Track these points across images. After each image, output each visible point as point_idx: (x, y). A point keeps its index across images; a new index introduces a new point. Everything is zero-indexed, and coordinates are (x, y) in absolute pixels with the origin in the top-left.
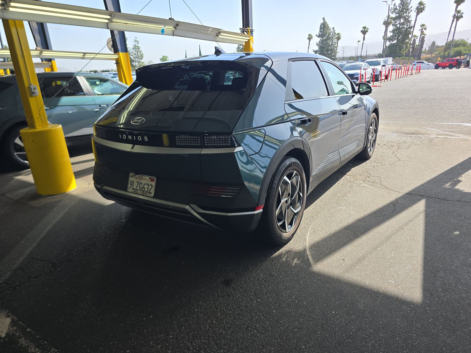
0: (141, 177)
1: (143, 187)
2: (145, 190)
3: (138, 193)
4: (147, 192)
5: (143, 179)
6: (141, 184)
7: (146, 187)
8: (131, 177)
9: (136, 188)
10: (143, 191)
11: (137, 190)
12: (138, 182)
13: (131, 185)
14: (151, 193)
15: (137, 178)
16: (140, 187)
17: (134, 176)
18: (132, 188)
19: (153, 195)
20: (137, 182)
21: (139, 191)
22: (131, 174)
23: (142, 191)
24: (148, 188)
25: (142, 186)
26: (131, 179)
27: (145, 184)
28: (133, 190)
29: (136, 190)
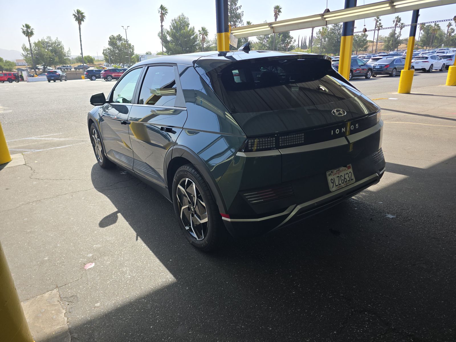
0: (339, 170)
1: (345, 178)
2: (347, 180)
3: (342, 187)
4: (350, 180)
5: (341, 171)
6: (341, 176)
7: (346, 176)
8: (329, 175)
9: (339, 183)
10: (346, 182)
11: (341, 184)
12: (339, 176)
13: (333, 183)
14: (353, 179)
15: (335, 174)
16: (342, 179)
17: (332, 174)
18: (334, 185)
19: (354, 180)
20: (337, 177)
21: (342, 185)
22: (328, 173)
23: (344, 182)
24: (348, 177)
25: (343, 178)
26: (329, 178)
27: (345, 174)
28: (337, 187)
29: (339, 184)
